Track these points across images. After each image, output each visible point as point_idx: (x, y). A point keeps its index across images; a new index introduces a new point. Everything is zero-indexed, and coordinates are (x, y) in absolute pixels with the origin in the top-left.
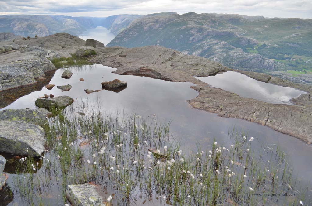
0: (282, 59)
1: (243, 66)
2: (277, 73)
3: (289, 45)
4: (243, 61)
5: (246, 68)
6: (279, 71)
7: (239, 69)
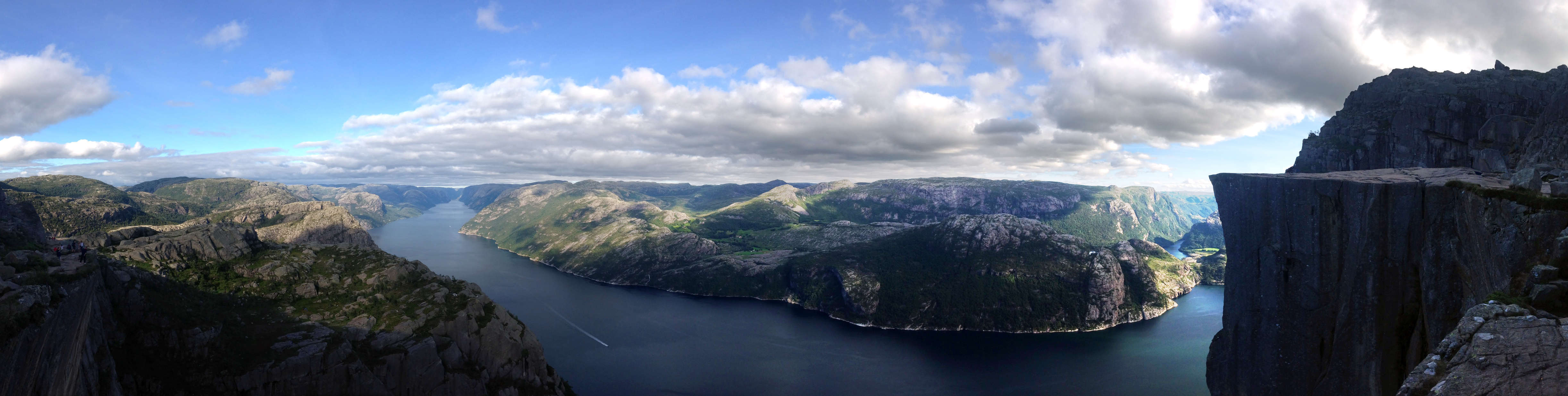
0: (725, 238)
1: (672, 252)
2: (722, 257)
3: (730, 217)
4: (673, 245)
5: (678, 254)
6: (724, 254)
7: (667, 257)
